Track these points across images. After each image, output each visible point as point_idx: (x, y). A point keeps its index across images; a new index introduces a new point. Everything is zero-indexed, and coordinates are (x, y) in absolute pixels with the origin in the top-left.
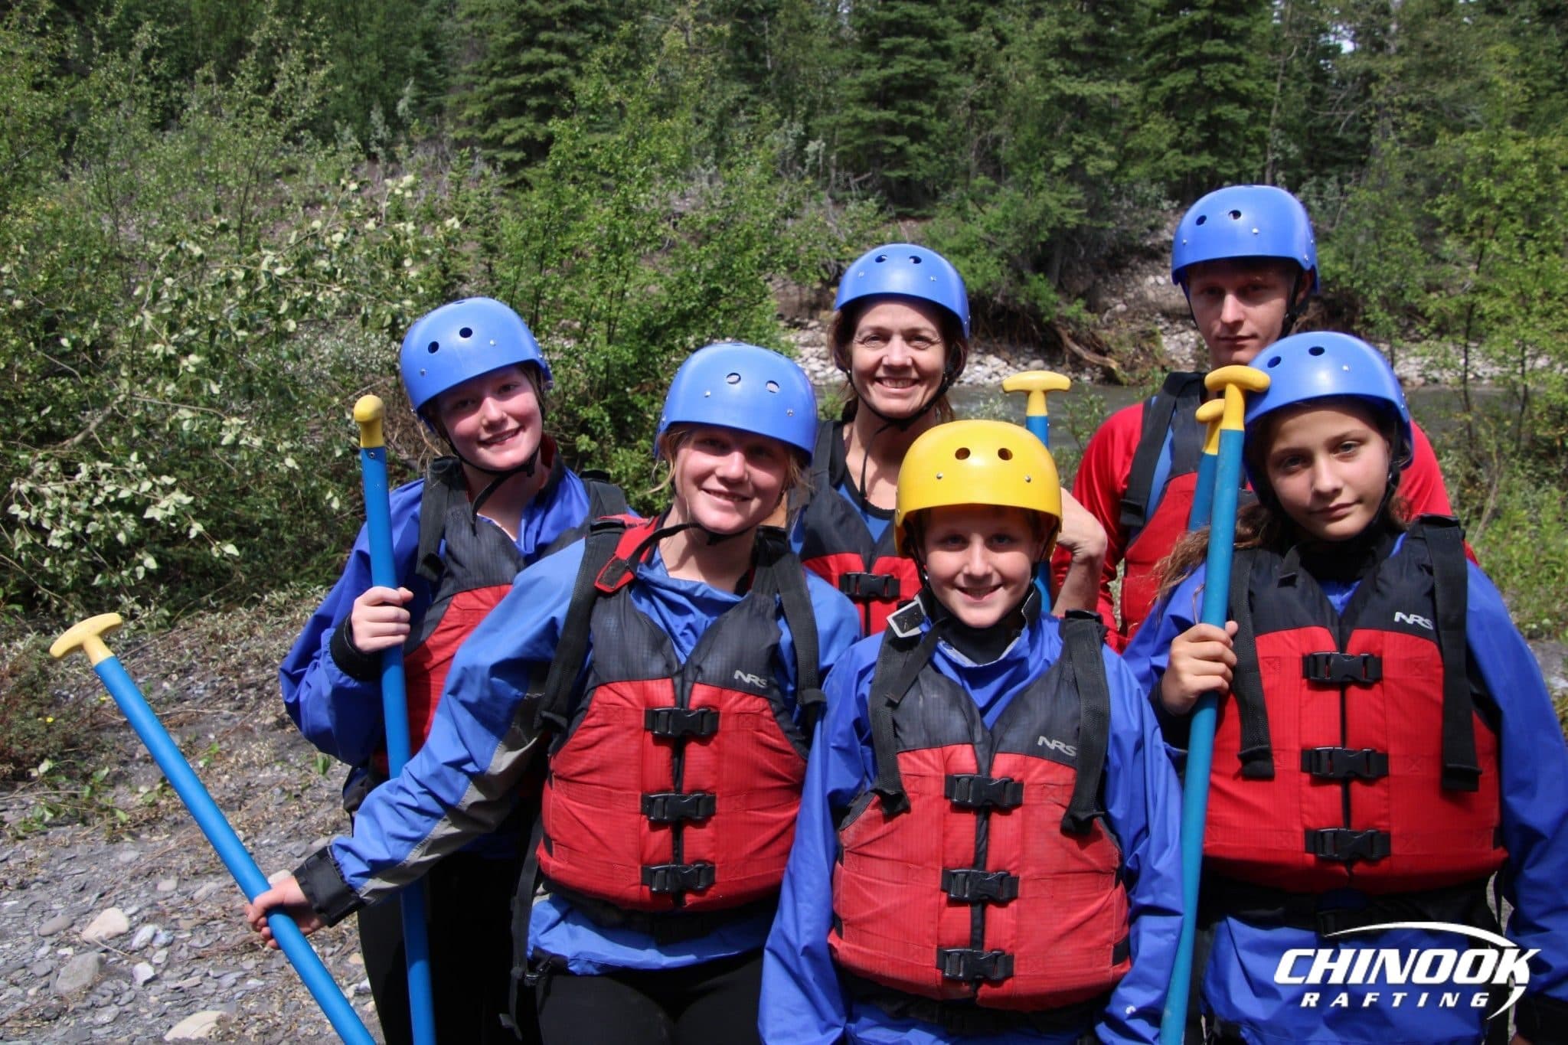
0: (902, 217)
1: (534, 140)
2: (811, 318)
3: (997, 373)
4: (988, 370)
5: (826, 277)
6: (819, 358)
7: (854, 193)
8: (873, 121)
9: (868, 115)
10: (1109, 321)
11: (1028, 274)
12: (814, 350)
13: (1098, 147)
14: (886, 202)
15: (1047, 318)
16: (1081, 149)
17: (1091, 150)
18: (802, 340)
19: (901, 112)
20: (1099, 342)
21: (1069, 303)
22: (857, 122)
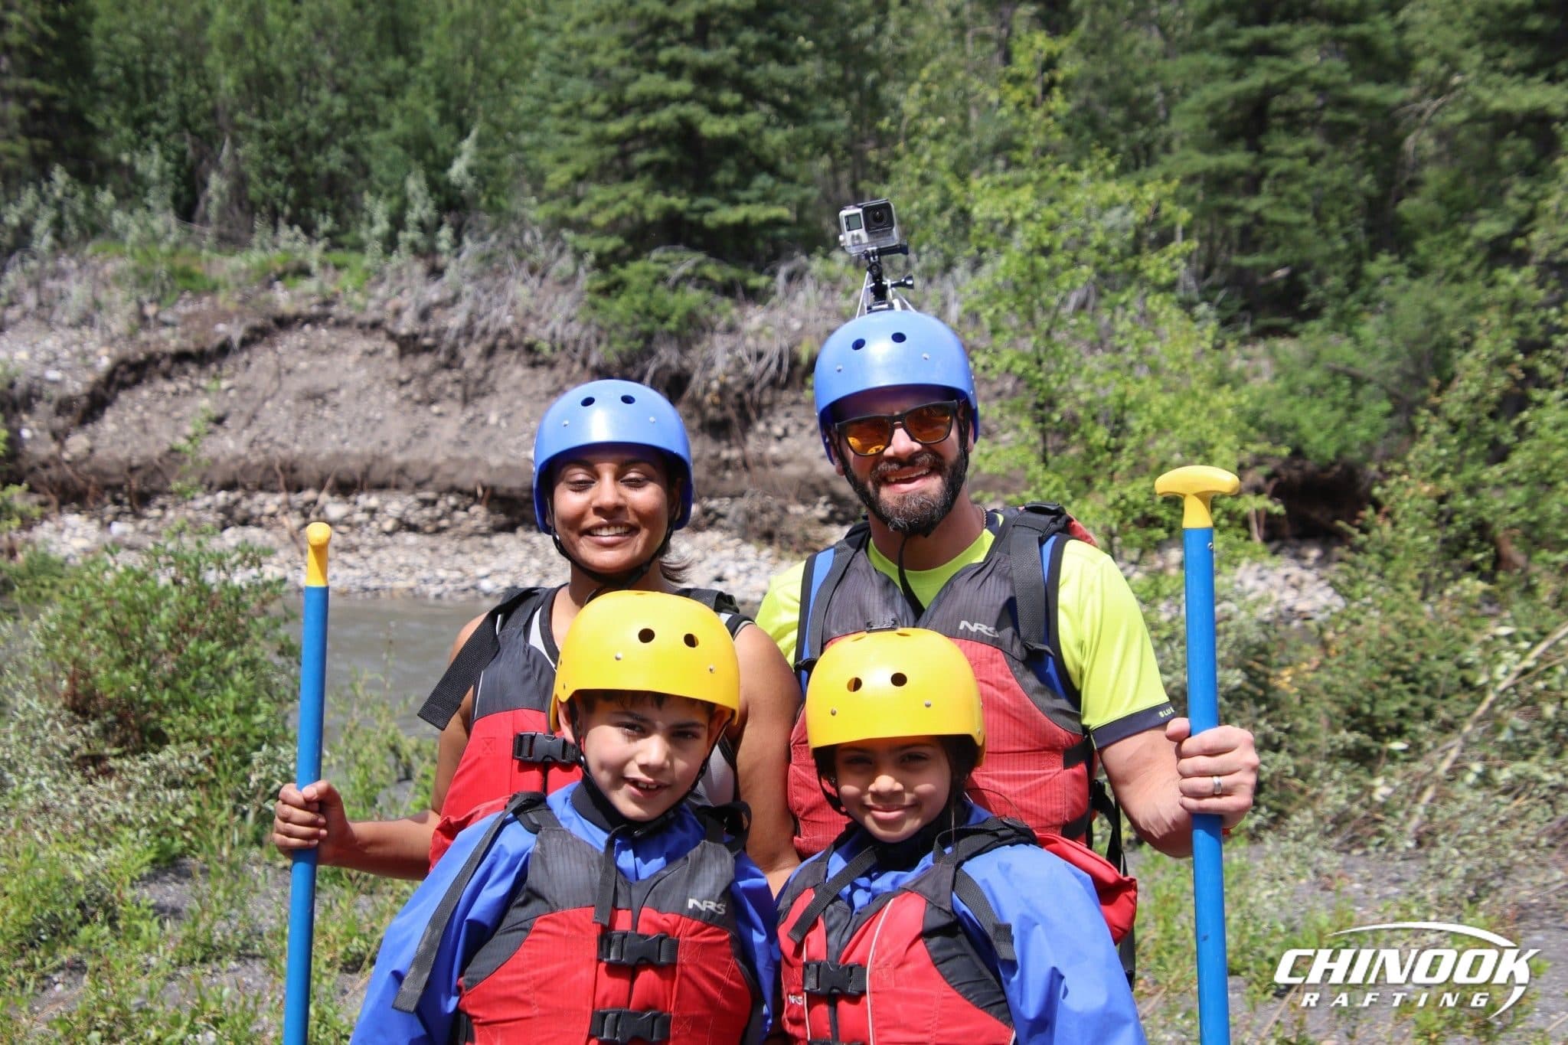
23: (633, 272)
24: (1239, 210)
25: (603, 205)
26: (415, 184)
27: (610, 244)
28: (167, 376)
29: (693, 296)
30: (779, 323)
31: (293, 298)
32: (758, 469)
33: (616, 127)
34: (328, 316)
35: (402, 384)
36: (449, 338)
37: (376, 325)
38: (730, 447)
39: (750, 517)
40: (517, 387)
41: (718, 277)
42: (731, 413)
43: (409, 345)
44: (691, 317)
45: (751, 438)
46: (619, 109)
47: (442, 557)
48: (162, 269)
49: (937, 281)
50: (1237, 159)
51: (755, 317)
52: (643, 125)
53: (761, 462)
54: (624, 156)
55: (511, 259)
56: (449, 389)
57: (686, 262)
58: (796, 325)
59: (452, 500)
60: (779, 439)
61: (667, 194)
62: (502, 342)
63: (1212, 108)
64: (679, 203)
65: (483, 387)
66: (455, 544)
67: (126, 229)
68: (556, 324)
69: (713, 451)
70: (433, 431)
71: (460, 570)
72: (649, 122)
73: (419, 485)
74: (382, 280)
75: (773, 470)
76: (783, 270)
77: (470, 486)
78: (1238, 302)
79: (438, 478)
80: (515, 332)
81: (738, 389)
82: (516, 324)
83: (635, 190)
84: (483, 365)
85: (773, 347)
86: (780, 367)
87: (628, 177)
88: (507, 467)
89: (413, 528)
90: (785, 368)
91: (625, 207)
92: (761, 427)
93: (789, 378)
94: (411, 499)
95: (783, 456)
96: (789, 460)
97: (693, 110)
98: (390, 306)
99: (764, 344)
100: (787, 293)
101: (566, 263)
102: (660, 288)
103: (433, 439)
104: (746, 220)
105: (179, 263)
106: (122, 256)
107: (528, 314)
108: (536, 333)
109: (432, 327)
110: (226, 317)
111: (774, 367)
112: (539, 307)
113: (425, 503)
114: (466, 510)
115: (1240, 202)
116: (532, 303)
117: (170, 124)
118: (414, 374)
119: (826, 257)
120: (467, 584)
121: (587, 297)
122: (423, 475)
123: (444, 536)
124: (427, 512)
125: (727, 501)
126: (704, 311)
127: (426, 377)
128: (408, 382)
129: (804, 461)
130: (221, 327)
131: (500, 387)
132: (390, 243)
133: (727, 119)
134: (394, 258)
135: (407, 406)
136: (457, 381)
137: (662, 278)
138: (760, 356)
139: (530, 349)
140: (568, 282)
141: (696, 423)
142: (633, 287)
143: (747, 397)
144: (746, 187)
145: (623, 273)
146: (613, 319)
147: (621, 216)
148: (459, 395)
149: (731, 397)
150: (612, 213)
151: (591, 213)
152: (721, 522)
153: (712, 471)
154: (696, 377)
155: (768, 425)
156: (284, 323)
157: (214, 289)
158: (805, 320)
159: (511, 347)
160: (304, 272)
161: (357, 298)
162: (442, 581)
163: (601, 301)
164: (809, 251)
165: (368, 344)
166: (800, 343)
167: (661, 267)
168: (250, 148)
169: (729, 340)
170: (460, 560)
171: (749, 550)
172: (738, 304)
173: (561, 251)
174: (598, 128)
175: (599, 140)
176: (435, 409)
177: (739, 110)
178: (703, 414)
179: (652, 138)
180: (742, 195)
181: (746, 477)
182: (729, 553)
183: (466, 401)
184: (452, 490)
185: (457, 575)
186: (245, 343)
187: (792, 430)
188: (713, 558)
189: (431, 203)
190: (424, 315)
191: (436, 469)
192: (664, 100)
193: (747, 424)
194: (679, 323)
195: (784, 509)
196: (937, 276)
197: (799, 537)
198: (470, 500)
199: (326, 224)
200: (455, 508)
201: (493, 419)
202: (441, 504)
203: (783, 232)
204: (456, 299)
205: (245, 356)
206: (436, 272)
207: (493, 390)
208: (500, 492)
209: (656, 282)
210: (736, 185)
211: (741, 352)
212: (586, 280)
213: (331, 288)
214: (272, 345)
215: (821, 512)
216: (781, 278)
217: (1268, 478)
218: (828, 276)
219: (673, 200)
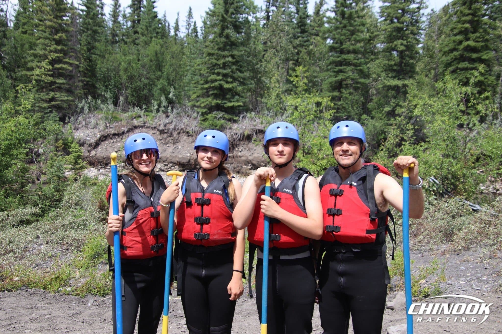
23: (209, 116)
25: (203, 102)
26: (163, 98)
27: (205, 110)
28: (111, 139)
29: (222, 121)
30: (240, 127)
31: (138, 122)
32: (236, 158)
33: (206, 86)
34: (145, 126)
35: (160, 140)
36: (170, 130)
37: (155, 128)
39: (234, 168)
40: (185, 141)
41: (227, 118)
43: (162, 132)
45: (235, 152)
46: (206, 82)
48: (110, 116)
50: (336, 94)
51: (235, 126)
52: (211, 86)
53: (237, 157)
54: (207, 92)
55: (184, 114)
56: (170, 141)
57: (221, 114)
58: (244, 128)
59: (171, 165)
60: (240, 152)
61: (217, 100)
62: (182, 131)
63: (331, 83)
64: (219, 102)
65: (178, 141)
67: (103, 108)
68: (193, 127)
70: (167, 150)
72: (213, 85)
73: (164, 161)
74: (156, 118)
75: (239, 158)
76: (241, 116)
77: (175, 162)
79: (168, 160)
80: (184, 129)
81: (232, 141)
82: (184, 127)
83: (210, 99)
84: (178, 136)
85: (239, 132)
86: (241, 136)
87: (208, 96)
88: (183, 157)
89: (163, 171)
90: (242, 137)
91: (208, 102)
92: (237, 149)
93: (243, 139)
94: (162, 164)
95: (241, 155)
97: (222, 82)
98: (158, 124)
99: (237, 132)
100: (242, 121)
101: (195, 115)
102: (215, 120)
103: (167, 151)
104: (233, 105)
105: (114, 115)
106: (102, 114)
107: (187, 125)
108: (189, 129)
109: (167, 128)
110: (124, 126)
111: (239, 136)
112: (189, 124)
113: (165, 165)
114: (174, 167)
115: (337, 103)
116: (188, 123)
117: (113, 86)
118: (163, 138)
119: (250, 113)
121: (200, 122)
122: (165, 160)
124: (166, 167)
126: (225, 125)
127: (166, 139)
128: (162, 140)
129: (246, 156)
130: (123, 128)
131: (181, 141)
132: (158, 111)
133: (229, 84)
134: (159, 114)
135: (161, 145)
136: (172, 140)
137: (216, 118)
138: (236, 134)
139: (188, 132)
140: (195, 118)
142: (209, 120)
143: (234, 143)
144: (233, 99)
145: (208, 117)
146: (205, 126)
147: (207, 104)
148: (172, 142)
150: (205, 104)
151: (200, 104)
156: (136, 127)
157: (121, 120)
158: (246, 127)
159: (183, 132)
160: (140, 117)
161: (151, 122)
163: (203, 123)
164: (247, 111)
165: (153, 132)
166: (245, 131)
167: (215, 115)
168: (129, 91)
169: (230, 131)
172: (232, 123)
173: (194, 112)
174: (202, 86)
175: (202, 89)
176: (168, 145)
177: (232, 82)
179: (214, 88)
180: (232, 100)
181: (233, 160)
183: (174, 144)
184: (171, 162)
186: (128, 132)
187: (243, 150)
189: (166, 102)
190: (165, 126)
191: (168, 158)
192: (216, 80)
193: (234, 148)
195: (242, 167)
197: (245, 172)
198: (175, 165)
199: (144, 107)
200: (172, 166)
201: (180, 147)
202: (169, 165)
203: (241, 108)
204: (172, 122)
205: (128, 134)
206: (168, 117)
207: (180, 141)
208: (181, 163)
209: (214, 118)
210: (231, 98)
211: (232, 133)
212: (199, 118)
213: (145, 120)
214: (133, 132)
215: (249, 167)
216: (241, 118)
218: (251, 117)
219: (218, 101)
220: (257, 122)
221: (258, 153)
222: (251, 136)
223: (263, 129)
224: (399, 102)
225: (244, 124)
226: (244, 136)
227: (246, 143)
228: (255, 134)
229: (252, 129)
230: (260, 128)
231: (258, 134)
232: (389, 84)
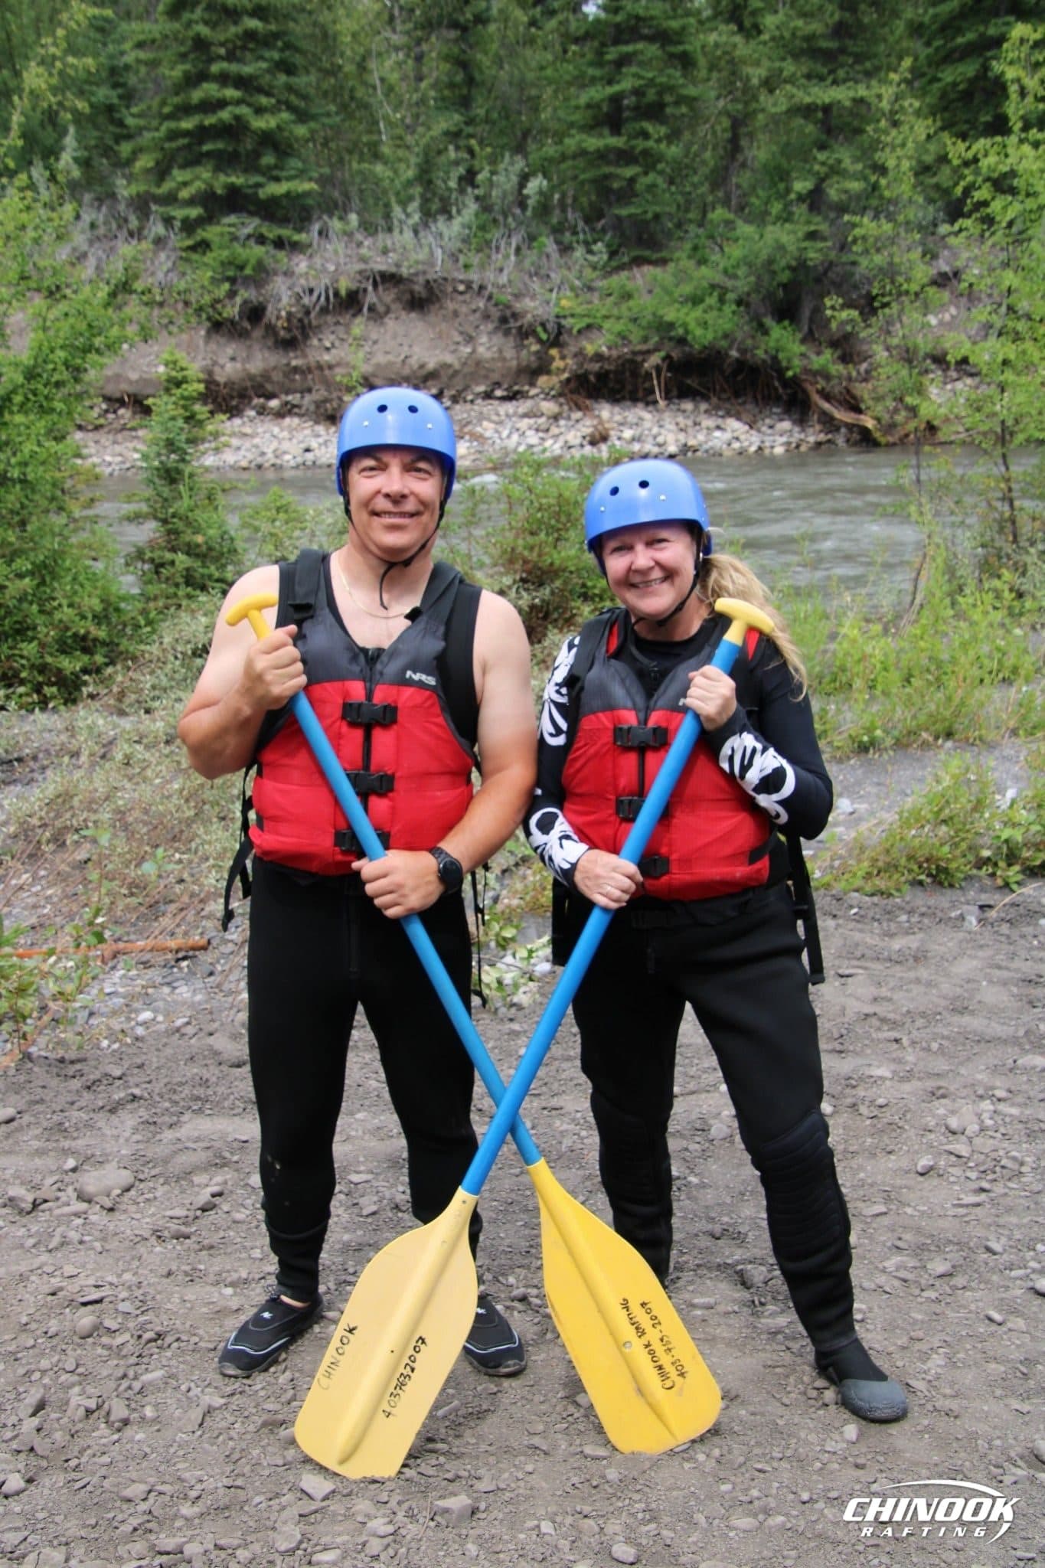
0: (639, 261)
1: (214, 194)
2: (532, 384)
3: (737, 439)
4: (727, 436)
5: (544, 336)
6: (537, 430)
7: (581, 236)
8: (598, 151)
9: (593, 143)
10: (867, 372)
11: (768, 321)
12: (532, 421)
13: (843, 166)
14: (620, 246)
15: (790, 373)
16: (823, 170)
17: (836, 170)
18: (521, 410)
19: (631, 137)
20: (854, 397)
21: (818, 354)
22: (583, 153)
23: (211, 233)
24: (617, 177)
25: (185, 184)
26: (37, 173)
27: (194, 212)
29: (258, 251)
30: (319, 266)
32: (317, 372)
33: (187, 124)
38: (296, 357)
39: (318, 406)
41: (271, 236)
42: (297, 333)
44: (260, 266)
45: (310, 350)
46: (186, 110)
47: (105, 447)
49: (422, 234)
51: (301, 264)
52: (207, 123)
53: (320, 367)
54: (192, 146)
55: (115, 227)
57: (252, 225)
58: (332, 268)
59: (104, 406)
60: (328, 349)
61: (227, 175)
64: (238, 180)
66: (111, 437)
68: (161, 275)
69: (284, 361)
71: (120, 455)
72: (210, 120)
75: (327, 372)
76: (316, 227)
77: (118, 395)
78: (617, 241)
81: (299, 316)
83: (205, 173)
85: (321, 284)
86: (327, 298)
87: (197, 163)
88: (141, 379)
90: (330, 300)
91: (198, 186)
92: (315, 342)
93: (334, 306)
95: (334, 362)
96: (338, 364)
97: (244, 110)
99: (313, 284)
100: (319, 245)
101: (159, 229)
102: (235, 244)
104: (288, 195)
111: (323, 299)
114: (115, 412)
115: (619, 171)
119: (341, 218)
120: (128, 465)
121: (179, 253)
123: (102, 431)
125: (298, 395)
126: (269, 262)
133: (267, 116)
137: (234, 238)
138: (311, 291)
140: (161, 242)
141: (270, 342)
142: (213, 246)
143: (306, 321)
144: (282, 169)
145: (204, 235)
147: (199, 191)
149: (295, 321)
150: (191, 190)
151: (175, 190)
152: (296, 410)
153: (286, 375)
154: (270, 308)
155: (320, 340)
158: (338, 265)
162: (110, 464)
163: (191, 256)
164: (329, 214)
166: (337, 281)
167: (232, 230)
169: (289, 282)
170: (118, 448)
171: (320, 429)
172: (288, 255)
173: (152, 220)
174: (172, 125)
175: (173, 135)
177: (273, 110)
178: (275, 334)
179: (202, 133)
180: (284, 174)
181: (310, 377)
182: (307, 432)
184: (103, 399)
185: (119, 459)
187: (337, 343)
188: (300, 436)
189: (52, 185)
192: (222, 104)
193: (306, 337)
194: (254, 269)
195: (340, 399)
196: (420, 228)
198: (117, 405)
200: (107, 411)
203: (312, 200)
208: (138, 396)
209: (231, 240)
210: (276, 167)
211: (297, 289)
212: (178, 240)
216: (314, 235)
217: (664, 359)
218: (345, 233)
219: (233, 179)
220: (369, 248)
221: (387, 353)
222: (361, 296)
223: (393, 270)
224: (839, 161)
225: (327, 255)
226: (336, 294)
227: (346, 318)
228: (370, 288)
229: (360, 272)
230: (383, 268)
231: (380, 288)
232: (808, 100)
